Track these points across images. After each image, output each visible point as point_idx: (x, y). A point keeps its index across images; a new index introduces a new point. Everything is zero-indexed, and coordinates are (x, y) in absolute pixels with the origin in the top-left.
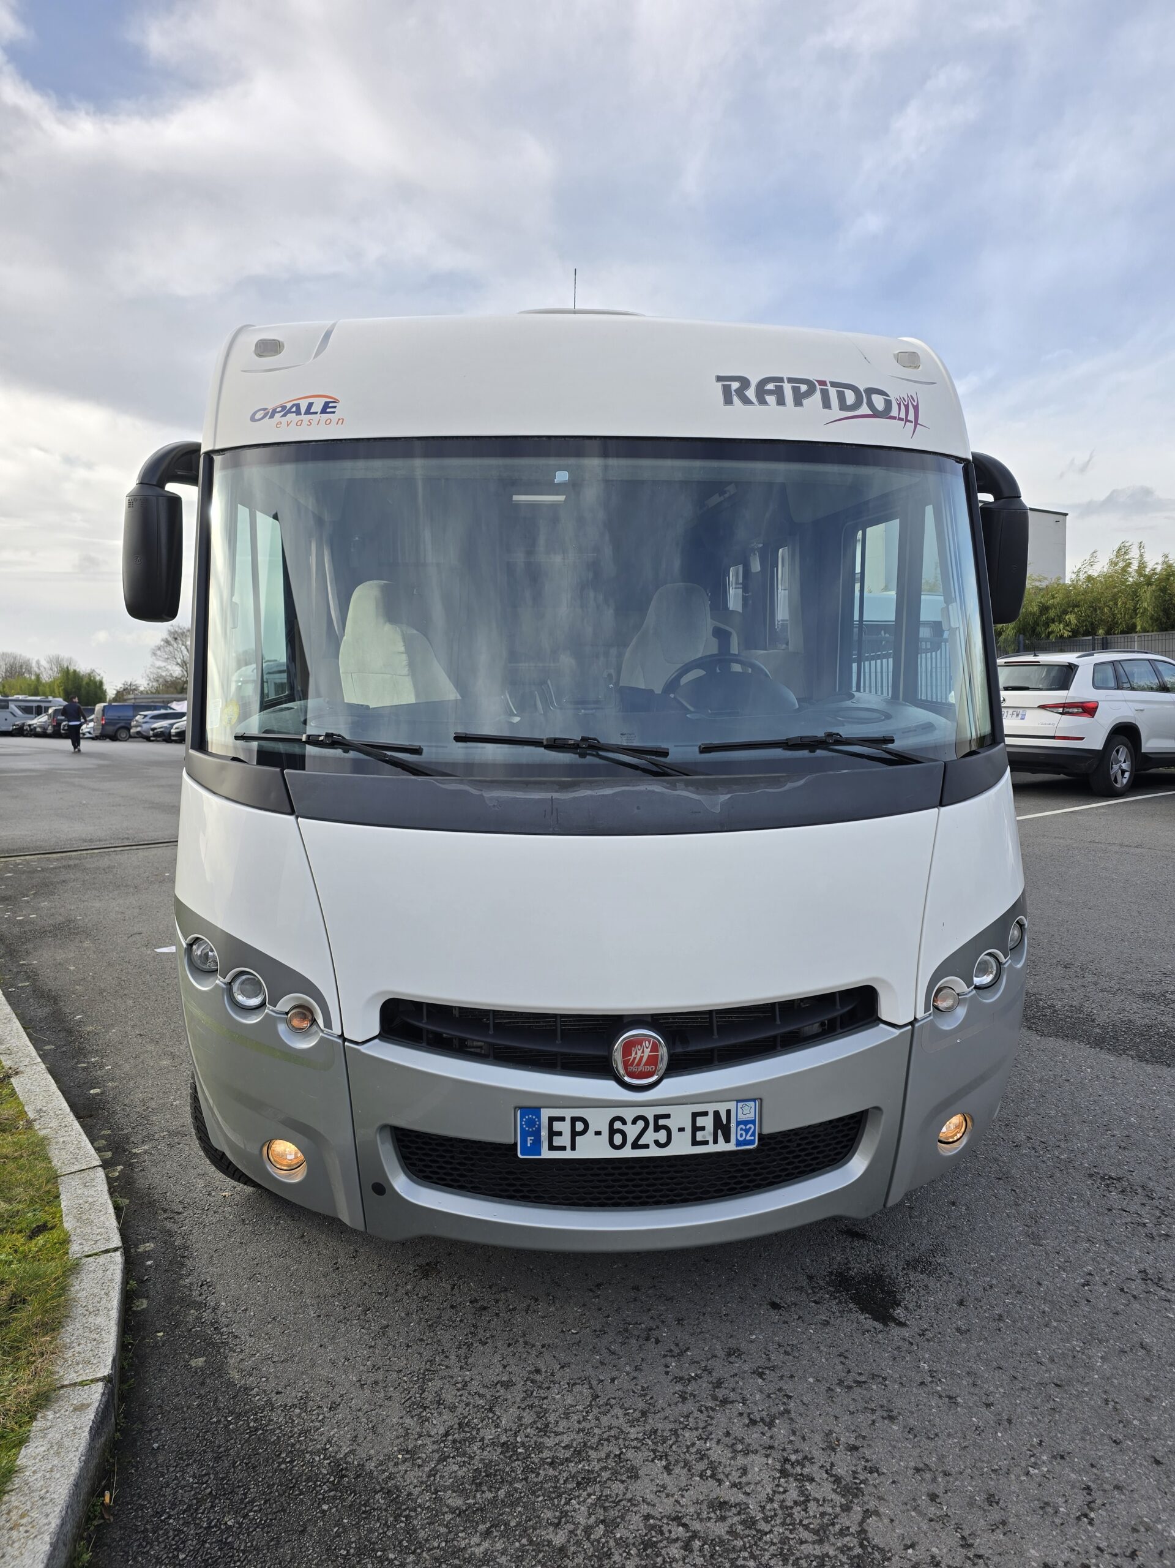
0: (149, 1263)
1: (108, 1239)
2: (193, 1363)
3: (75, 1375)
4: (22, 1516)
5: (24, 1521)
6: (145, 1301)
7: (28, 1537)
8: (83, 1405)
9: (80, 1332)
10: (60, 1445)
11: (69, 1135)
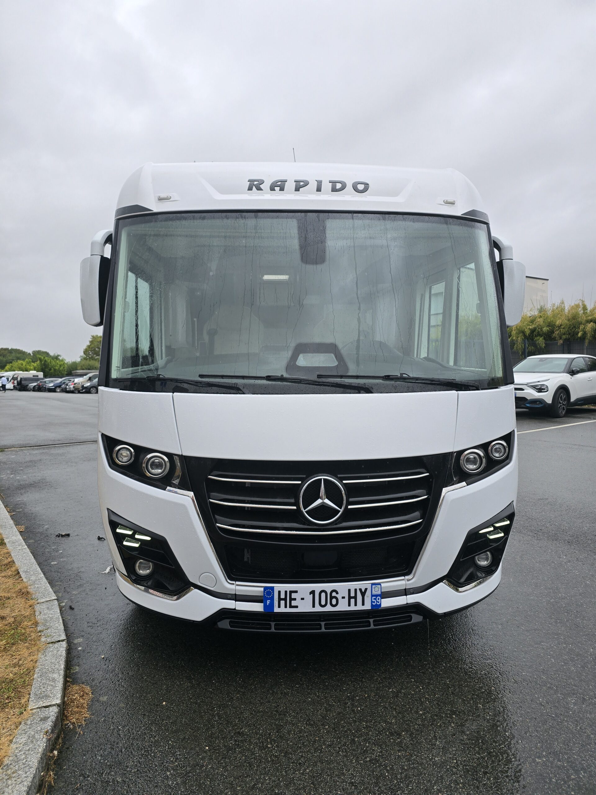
0: (80, 648)
1: (60, 635)
2: (101, 699)
3: (41, 702)
4: (13, 773)
5: (14, 775)
6: (77, 668)
7: (16, 783)
8: (45, 717)
9: (44, 681)
10: (34, 737)
11: (41, 584)
